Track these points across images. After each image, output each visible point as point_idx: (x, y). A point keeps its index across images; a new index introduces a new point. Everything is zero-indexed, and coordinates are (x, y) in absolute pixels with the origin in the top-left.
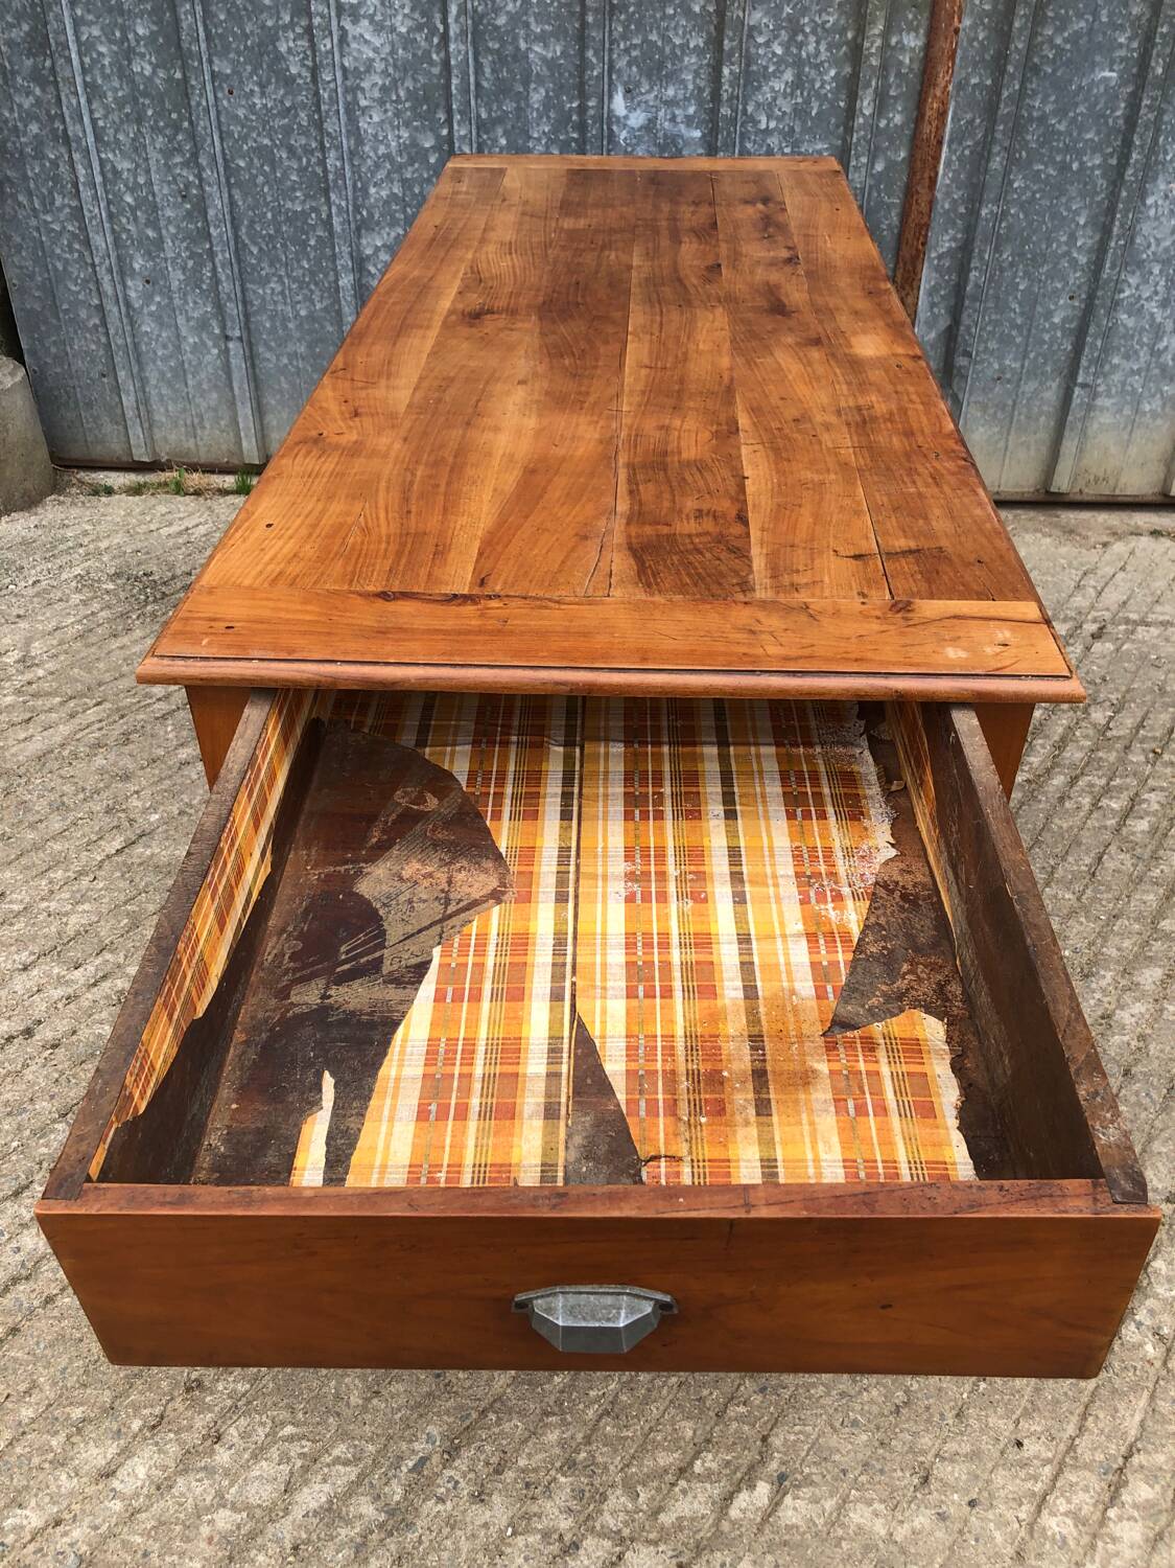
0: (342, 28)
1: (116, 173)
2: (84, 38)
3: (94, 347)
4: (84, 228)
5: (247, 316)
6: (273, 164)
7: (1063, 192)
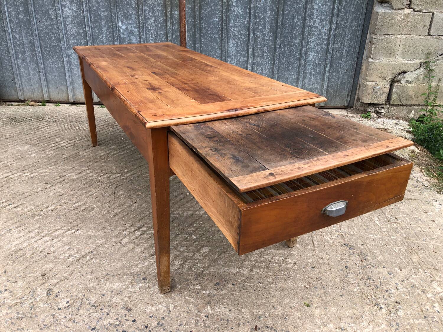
0: (62, 9)
1: (15, 37)
2: (9, 11)
3: (10, 74)
4: (8, 49)
5: (44, 67)
6: (49, 35)
7: (212, 42)
